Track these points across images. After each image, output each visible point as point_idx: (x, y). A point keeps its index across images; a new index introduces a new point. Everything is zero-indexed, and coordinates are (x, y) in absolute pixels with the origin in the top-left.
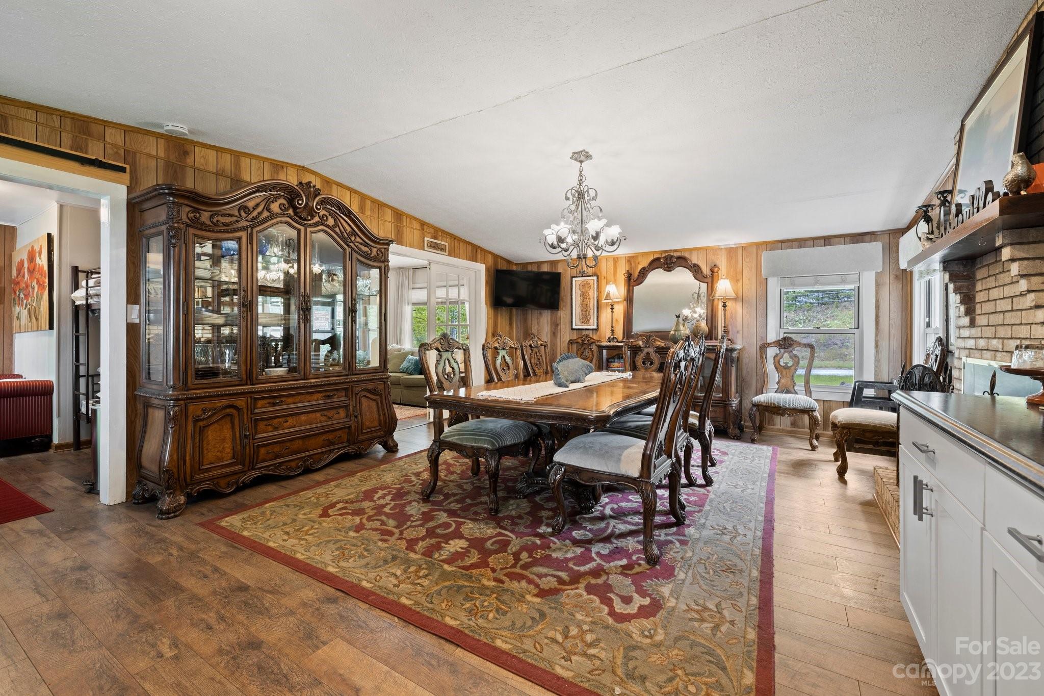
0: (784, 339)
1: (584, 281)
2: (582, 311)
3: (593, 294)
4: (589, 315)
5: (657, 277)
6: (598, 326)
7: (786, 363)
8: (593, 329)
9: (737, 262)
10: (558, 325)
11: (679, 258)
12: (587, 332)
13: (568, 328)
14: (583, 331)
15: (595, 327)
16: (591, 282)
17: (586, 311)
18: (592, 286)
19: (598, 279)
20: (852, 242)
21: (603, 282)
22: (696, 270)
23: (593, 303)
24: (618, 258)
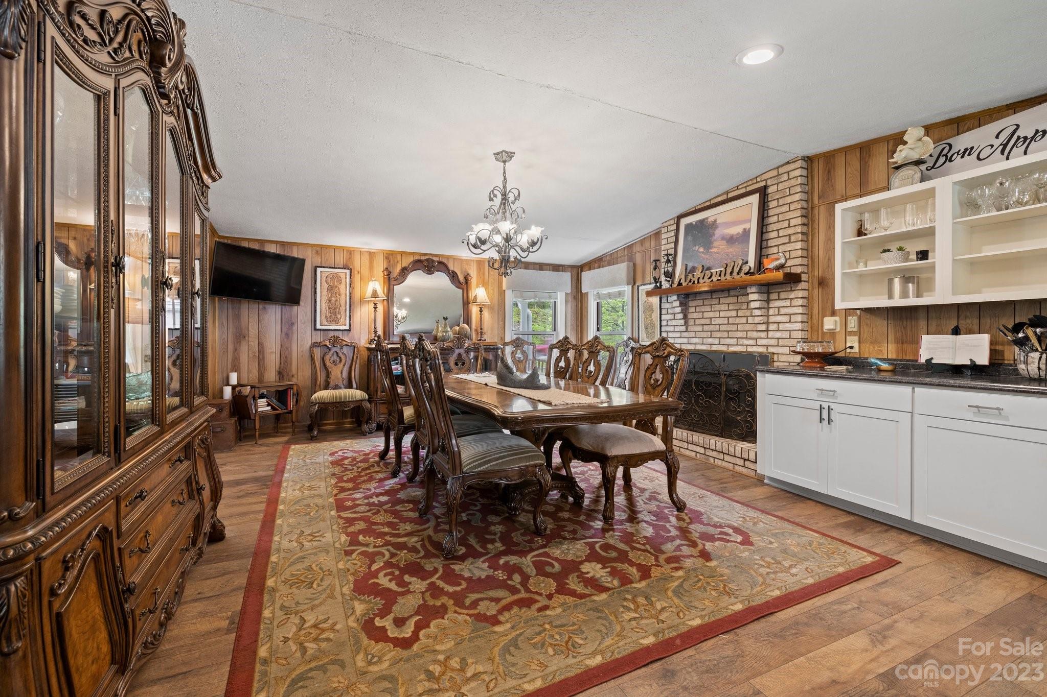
0: (517, 339)
1: (332, 273)
2: (329, 308)
3: (344, 289)
4: (339, 313)
5: (416, 279)
6: (350, 326)
7: (519, 358)
8: (345, 330)
9: (484, 274)
10: (293, 324)
11: (440, 263)
12: (336, 334)
13: (309, 327)
14: (329, 332)
15: (347, 327)
16: (343, 276)
17: (336, 308)
18: (343, 281)
19: (351, 272)
20: (553, 270)
21: (357, 278)
22: (453, 276)
23: (344, 299)
24: (374, 253)
